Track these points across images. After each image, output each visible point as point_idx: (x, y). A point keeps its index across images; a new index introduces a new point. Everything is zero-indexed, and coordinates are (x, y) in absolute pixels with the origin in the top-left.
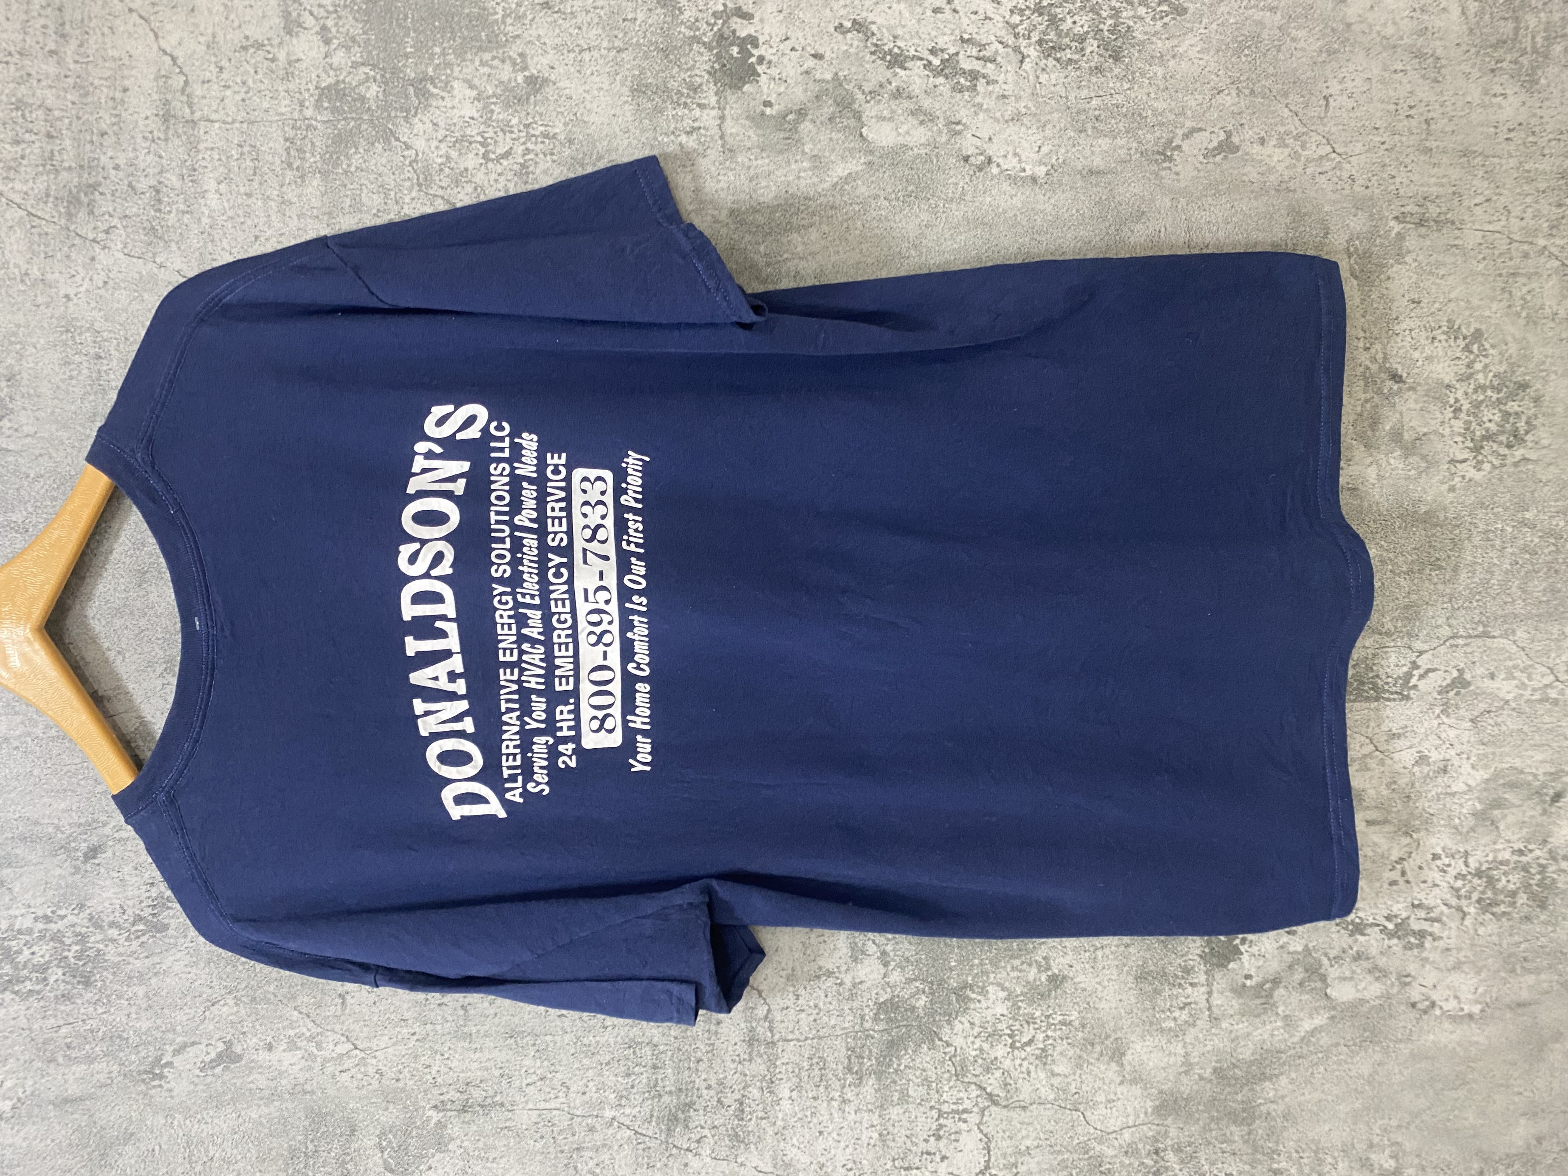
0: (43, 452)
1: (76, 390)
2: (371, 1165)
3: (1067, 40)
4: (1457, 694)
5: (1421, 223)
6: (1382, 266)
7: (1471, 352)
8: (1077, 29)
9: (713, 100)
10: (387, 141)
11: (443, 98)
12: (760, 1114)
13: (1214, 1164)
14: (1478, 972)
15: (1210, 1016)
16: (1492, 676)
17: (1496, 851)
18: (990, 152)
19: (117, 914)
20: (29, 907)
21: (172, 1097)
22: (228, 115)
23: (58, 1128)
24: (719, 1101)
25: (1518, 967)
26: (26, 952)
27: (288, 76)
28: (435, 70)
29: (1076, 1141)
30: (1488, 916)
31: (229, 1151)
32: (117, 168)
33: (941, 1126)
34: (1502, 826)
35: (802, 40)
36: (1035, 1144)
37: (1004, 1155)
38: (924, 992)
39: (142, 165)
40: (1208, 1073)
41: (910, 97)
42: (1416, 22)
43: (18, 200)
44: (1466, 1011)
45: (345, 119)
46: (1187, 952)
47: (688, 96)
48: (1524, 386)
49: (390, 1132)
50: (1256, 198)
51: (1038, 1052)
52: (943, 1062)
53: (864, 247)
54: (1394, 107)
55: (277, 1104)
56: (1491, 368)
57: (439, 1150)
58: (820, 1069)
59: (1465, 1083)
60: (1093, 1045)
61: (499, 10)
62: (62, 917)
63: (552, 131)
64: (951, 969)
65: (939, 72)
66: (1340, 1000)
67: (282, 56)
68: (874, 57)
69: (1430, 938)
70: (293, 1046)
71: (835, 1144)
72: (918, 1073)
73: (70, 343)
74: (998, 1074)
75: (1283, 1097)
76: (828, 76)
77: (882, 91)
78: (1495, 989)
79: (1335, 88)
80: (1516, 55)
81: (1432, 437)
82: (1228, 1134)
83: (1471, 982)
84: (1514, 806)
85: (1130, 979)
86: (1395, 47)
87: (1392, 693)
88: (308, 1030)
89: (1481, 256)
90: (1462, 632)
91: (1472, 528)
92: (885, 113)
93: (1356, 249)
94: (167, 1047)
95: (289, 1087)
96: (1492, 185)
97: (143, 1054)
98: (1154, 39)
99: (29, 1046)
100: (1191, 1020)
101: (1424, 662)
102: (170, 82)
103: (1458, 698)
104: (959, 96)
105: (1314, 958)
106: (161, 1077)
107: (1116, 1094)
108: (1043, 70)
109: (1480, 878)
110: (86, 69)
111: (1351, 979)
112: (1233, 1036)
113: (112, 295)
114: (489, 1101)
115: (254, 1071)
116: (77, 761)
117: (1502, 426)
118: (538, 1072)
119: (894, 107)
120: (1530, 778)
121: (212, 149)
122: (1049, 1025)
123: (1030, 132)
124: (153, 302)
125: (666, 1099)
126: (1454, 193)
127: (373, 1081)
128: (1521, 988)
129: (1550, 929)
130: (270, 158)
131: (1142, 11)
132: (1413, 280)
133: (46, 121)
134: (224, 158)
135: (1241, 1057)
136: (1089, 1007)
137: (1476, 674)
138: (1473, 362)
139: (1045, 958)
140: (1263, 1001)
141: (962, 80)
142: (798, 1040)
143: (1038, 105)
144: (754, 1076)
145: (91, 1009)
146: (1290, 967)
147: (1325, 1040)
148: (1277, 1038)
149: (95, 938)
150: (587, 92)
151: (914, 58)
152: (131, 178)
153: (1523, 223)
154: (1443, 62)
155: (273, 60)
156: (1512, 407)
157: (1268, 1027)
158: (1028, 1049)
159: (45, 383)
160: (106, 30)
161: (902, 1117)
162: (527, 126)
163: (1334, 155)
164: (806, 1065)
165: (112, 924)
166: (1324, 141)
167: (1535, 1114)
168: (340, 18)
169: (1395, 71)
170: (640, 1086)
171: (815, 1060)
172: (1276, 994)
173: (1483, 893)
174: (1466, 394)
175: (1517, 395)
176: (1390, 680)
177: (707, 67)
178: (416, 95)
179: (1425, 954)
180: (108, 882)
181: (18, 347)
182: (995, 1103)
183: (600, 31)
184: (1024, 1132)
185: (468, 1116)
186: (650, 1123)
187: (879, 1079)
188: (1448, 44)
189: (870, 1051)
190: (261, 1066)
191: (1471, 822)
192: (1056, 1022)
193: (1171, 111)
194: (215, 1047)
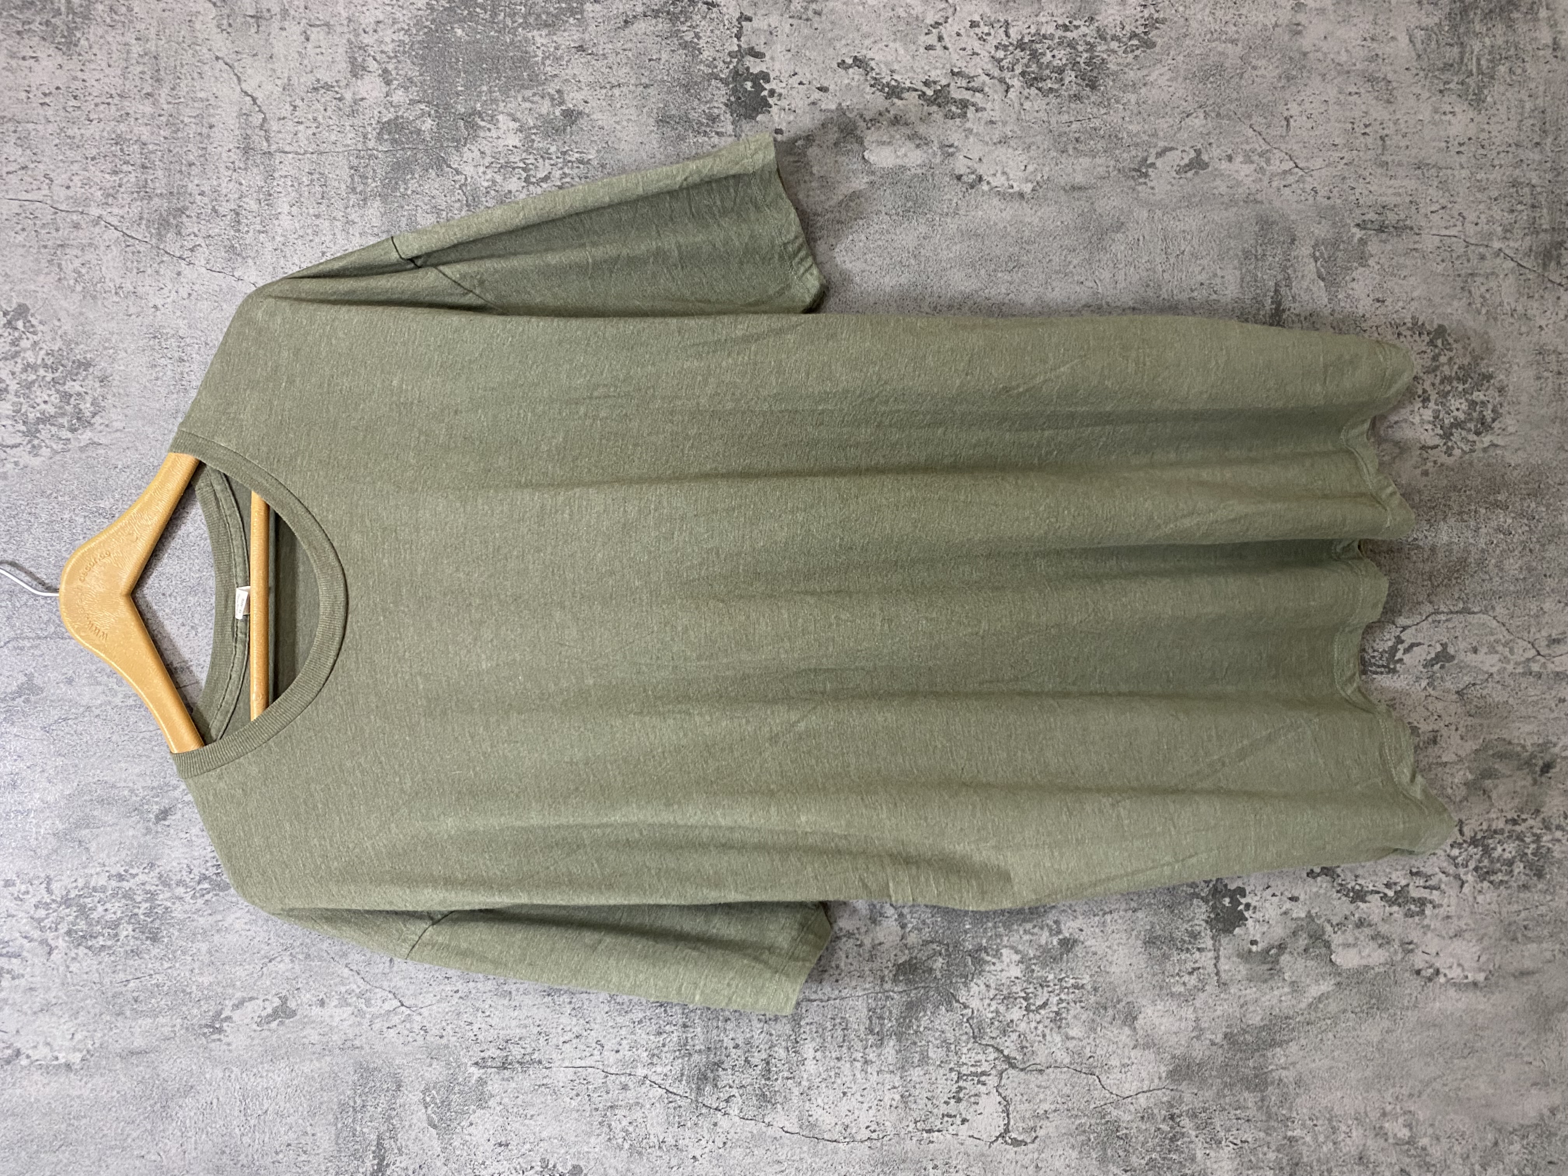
0: (130, 445)
1: (161, 390)
2: (415, 1121)
3: (1048, 72)
4: (1442, 667)
5: (1381, 229)
6: (1347, 269)
7: (1436, 346)
8: (1056, 62)
9: (730, 128)
10: (440, 168)
11: (489, 130)
12: (786, 1074)
13: (1229, 1131)
14: (1481, 940)
15: (1218, 981)
16: (1475, 651)
17: (1490, 820)
18: (980, 171)
19: (184, 873)
20: (104, 865)
21: (230, 1051)
22: (300, 147)
23: (123, 1079)
24: (747, 1061)
25: (1519, 935)
26: (100, 909)
27: (353, 113)
28: (482, 106)
29: (1092, 1106)
30: (1486, 884)
31: (282, 1104)
32: (202, 194)
33: (960, 1089)
34: (1494, 795)
35: (808, 75)
36: (1053, 1107)
37: (1023, 1119)
38: (940, 954)
39: (224, 191)
40: (1219, 1038)
41: (906, 124)
42: (1366, 50)
43: (116, 223)
44: (1470, 979)
45: (403, 149)
46: (1193, 917)
47: (708, 125)
48: (1488, 377)
49: (434, 1088)
50: (1226, 209)
51: (1052, 1015)
52: (961, 1024)
53: (868, 256)
54: (1350, 126)
55: (328, 1059)
56: (1457, 361)
57: (480, 1107)
58: (843, 1029)
59: (1473, 1051)
60: (1105, 1008)
61: (539, 53)
62: (134, 876)
63: (586, 157)
64: (966, 932)
65: (931, 102)
66: (1344, 967)
67: (348, 96)
68: (874, 89)
69: (1430, 906)
70: (344, 1002)
71: (858, 1105)
72: (937, 1034)
73: (157, 347)
74: (1014, 1036)
75: (1294, 1064)
76: (833, 107)
77: (880, 118)
78: (1498, 957)
79: (1294, 109)
80: (1462, 77)
81: (1404, 425)
82: (1242, 1100)
83: (1474, 950)
84: (1504, 776)
85: (1139, 943)
86: (1348, 72)
87: (1379, 667)
88: (359, 987)
89: (1439, 259)
90: (1443, 608)
91: (1447, 510)
92: (885, 138)
93: (1322, 254)
94: (227, 1002)
95: (339, 1043)
96: (1447, 194)
97: (204, 1008)
98: (1126, 70)
99: (99, 1000)
100: (1200, 986)
101: (1408, 637)
102: (250, 119)
103: (1442, 671)
104: (951, 122)
105: (1318, 925)
106: (220, 1030)
107: (1130, 1058)
108: (1027, 98)
109: (1476, 846)
110: (178, 109)
111: (1355, 945)
112: (1242, 1001)
113: (195, 304)
114: (527, 1058)
115: (308, 1027)
116: (151, 728)
117: (1469, 414)
118: (574, 1030)
119: (893, 133)
120: (1519, 749)
121: (286, 177)
122: (1062, 989)
123: (1017, 152)
124: (230, 310)
125: (696, 1057)
126: (1411, 202)
127: (418, 1038)
128: (1523, 956)
129: (1549, 898)
130: (336, 184)
131: (1114, 45)
132: (1377, 281)
133: (141, 153)
134: (296, 184)
135: (1250, 1022)
136: (1100, 971)
137: (1459, 649)
138: (1440, 354)
139: (1056, 922)
140: (1269, 966)
141: (954, 109)
142: (822, 1001)
143: (1023, 129)
144: (779, 1036)
145: (158, 964)
146: (1294, 933)
147: (1333, 1007)
148: (1285, 1004)
149: (163, 897)
150: (618, 123)
151: (909, 89)
152: (214, 203)
153: (1478, 228)
154: (1395, 84)
155: (340, 99)
156: (1478, 396)
157: (1276, 992)
158: (1042, 1012)
159: (134, 384)
160: (196, 75)
161: (922, 1079)
162: (564, 153)
163: (1296, 170)
164: (829, 1025)
165: (179, 883)
166: (1287, 157)
167: (1547, 1085)
168: (399, 62)
169: (1350, 94)
170: (671, 1044)
171: (838, 1021)
172: (1282, 958)
173: (1480, 861)
174: (1433, 385)
175: (1482, 385)
176: (1376, 654)
177: (724, 100)
178: (466, 128)
179: (1425, 922)
180: (176, 843)
181: (111, 351)
182: (1013, 1066)
183: (628, 69)
184: (1042, 1096)
185: (507, 1073)
186: (680, 1081)
187: (899, 1040)
188: (1398, 69)
189: (891, 1012)
190: (313, 1022)
191: (1463, 791)
192: (1069, 985)
193: (1144, 132)
194: (272, 1003)
